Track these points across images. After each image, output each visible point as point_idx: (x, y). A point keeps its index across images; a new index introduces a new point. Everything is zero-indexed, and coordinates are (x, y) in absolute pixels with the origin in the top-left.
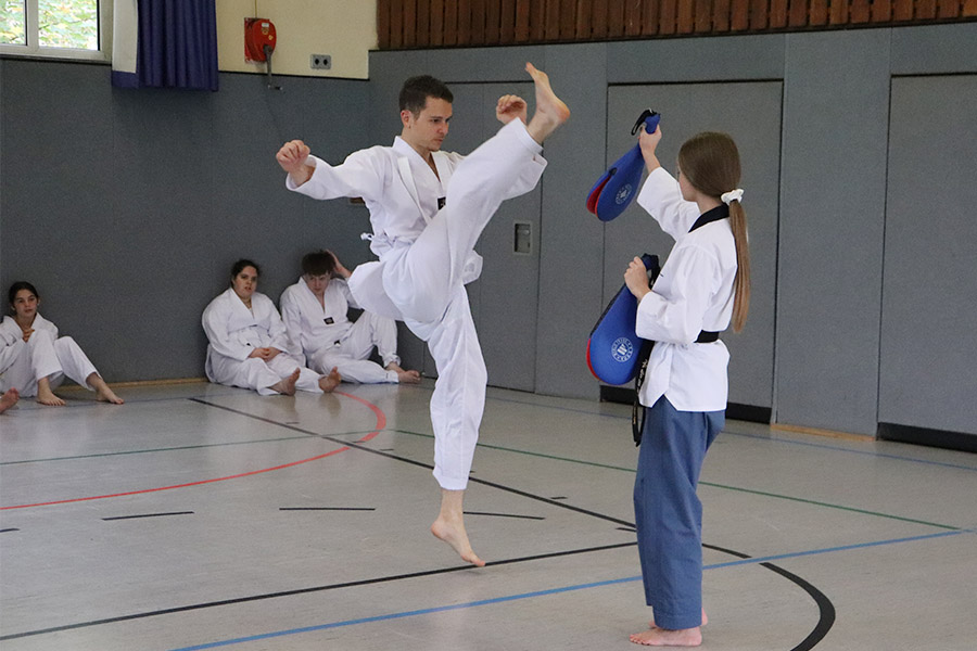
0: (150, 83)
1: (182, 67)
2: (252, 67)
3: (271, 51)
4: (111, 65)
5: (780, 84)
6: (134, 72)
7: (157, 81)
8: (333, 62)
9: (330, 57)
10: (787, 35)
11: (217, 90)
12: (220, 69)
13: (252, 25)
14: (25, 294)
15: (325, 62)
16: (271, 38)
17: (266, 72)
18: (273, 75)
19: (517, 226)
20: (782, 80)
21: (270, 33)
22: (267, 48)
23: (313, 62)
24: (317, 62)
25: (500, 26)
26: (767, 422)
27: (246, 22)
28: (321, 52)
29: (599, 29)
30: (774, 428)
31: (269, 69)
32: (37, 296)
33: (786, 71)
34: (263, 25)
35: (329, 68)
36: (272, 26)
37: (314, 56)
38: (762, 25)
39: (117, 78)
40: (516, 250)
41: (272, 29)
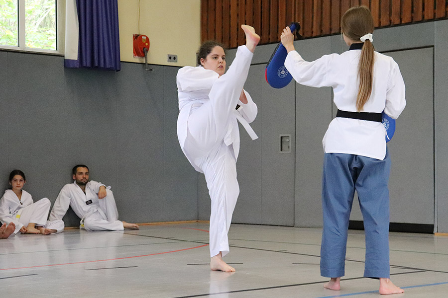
0: (85, 65)
1: (102, 57)
2: (137, 60)
3: (147, 51)
4: (64, 56)
5: (432, 48)
6: (77, 59)
7: (89, 65)
8: (179, 59)
9: (177, 56)
10: (435, 22)
11: (119, 70)
12: (121, 60)
13: (137, 37)
14: (18, 177)
15: (174, 58)
16: (147, 44)
17: (145, 62)
18: (148, 64)
19: (282, 137)
20: (433, 46)
21: (146, 42)
22: (145, 49)
23: (168, 58)
24: (170, 58)
25: (269, 34)
26: (432, 233)
27: (134, 36)
28: (172, 53)
29: (326, 30)
30: (436, 235)
31: (146, 60)
32: (25, 179)
33: (435, 41)
34: (143, 37)
35: (176, 62)
36: (147, 38)
37: (169, 55)
38: (420, 19)
39: (67, 63)
40: (281, 150)
41: (147, 39)
